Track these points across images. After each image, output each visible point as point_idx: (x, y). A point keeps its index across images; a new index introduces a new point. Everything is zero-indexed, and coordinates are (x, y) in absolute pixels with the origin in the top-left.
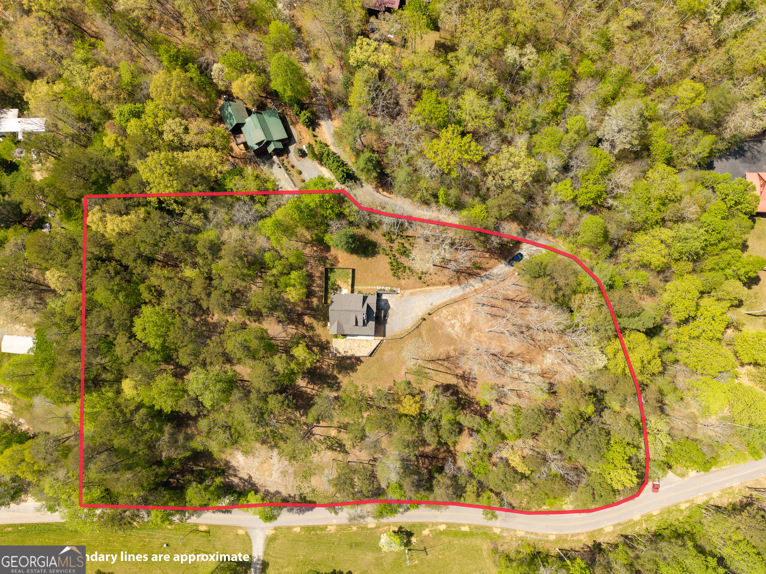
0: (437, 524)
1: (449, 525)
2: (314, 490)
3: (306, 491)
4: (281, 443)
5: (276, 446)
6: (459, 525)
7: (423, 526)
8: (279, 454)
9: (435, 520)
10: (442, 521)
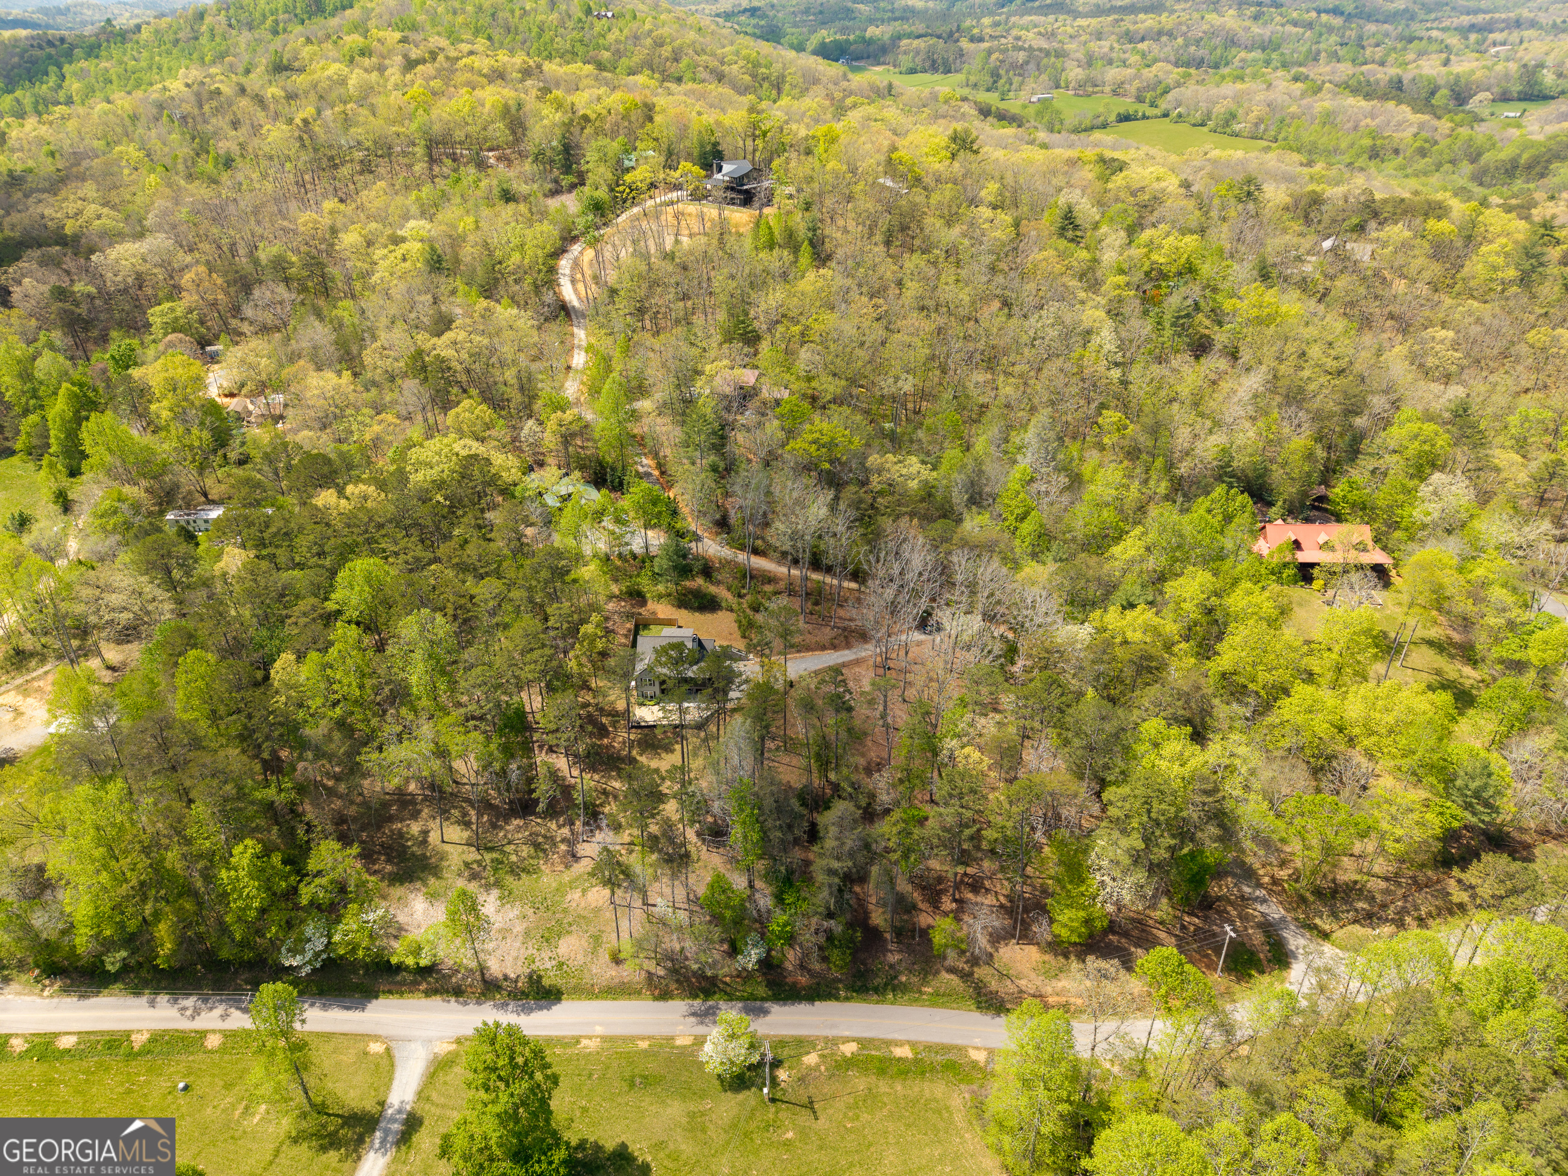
0: (834, 1041)
1: (863, 1043)
2: (561, 965)
3: (545, 963)
4: (509, 880)
5: (498, 884)
6: (888, 1043)
7: (802, 1044)
8: (501, 898)
9: (830, 1033)
10: (847, 1033)
